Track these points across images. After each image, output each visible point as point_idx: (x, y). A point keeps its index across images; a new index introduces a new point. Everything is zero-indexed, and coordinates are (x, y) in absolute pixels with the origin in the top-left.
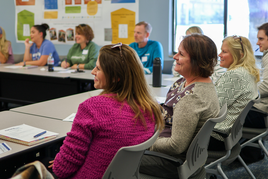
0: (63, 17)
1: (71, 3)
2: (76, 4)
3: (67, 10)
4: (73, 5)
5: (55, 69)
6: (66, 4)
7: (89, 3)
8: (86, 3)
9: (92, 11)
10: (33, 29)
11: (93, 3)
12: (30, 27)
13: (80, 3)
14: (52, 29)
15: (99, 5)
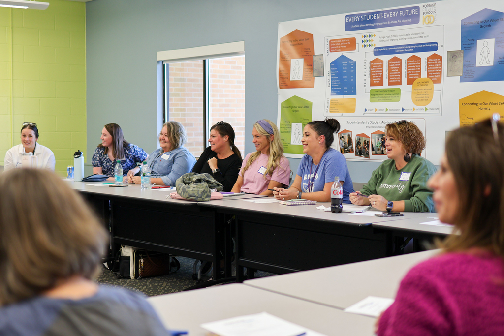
0: (366, 110)
1: (381, 84)
2: (390, 84)
3: (374, 95)
4: (386, 85)
5: (345, 207)
6: (372, 84)
7: (415, 82)
8: (410, 82)
9: (422, 98)
10: (308, 128)
11: (424, 83)
12: (304, 126)
13: (400, 83)
14: (345, 131)
15: (436, 86)
